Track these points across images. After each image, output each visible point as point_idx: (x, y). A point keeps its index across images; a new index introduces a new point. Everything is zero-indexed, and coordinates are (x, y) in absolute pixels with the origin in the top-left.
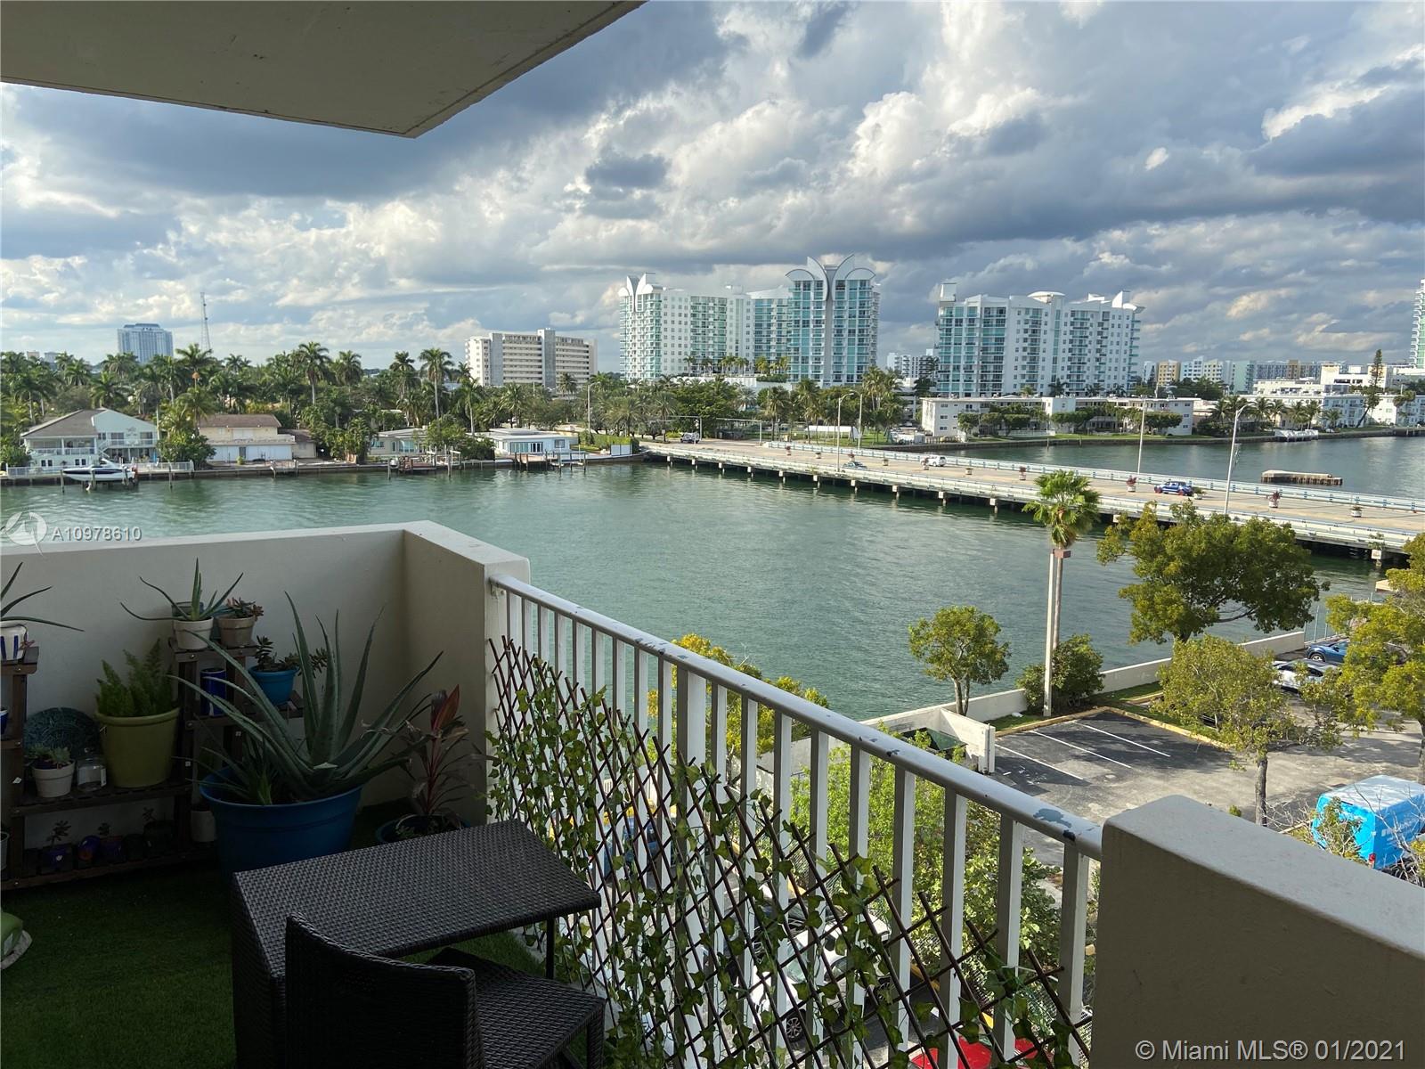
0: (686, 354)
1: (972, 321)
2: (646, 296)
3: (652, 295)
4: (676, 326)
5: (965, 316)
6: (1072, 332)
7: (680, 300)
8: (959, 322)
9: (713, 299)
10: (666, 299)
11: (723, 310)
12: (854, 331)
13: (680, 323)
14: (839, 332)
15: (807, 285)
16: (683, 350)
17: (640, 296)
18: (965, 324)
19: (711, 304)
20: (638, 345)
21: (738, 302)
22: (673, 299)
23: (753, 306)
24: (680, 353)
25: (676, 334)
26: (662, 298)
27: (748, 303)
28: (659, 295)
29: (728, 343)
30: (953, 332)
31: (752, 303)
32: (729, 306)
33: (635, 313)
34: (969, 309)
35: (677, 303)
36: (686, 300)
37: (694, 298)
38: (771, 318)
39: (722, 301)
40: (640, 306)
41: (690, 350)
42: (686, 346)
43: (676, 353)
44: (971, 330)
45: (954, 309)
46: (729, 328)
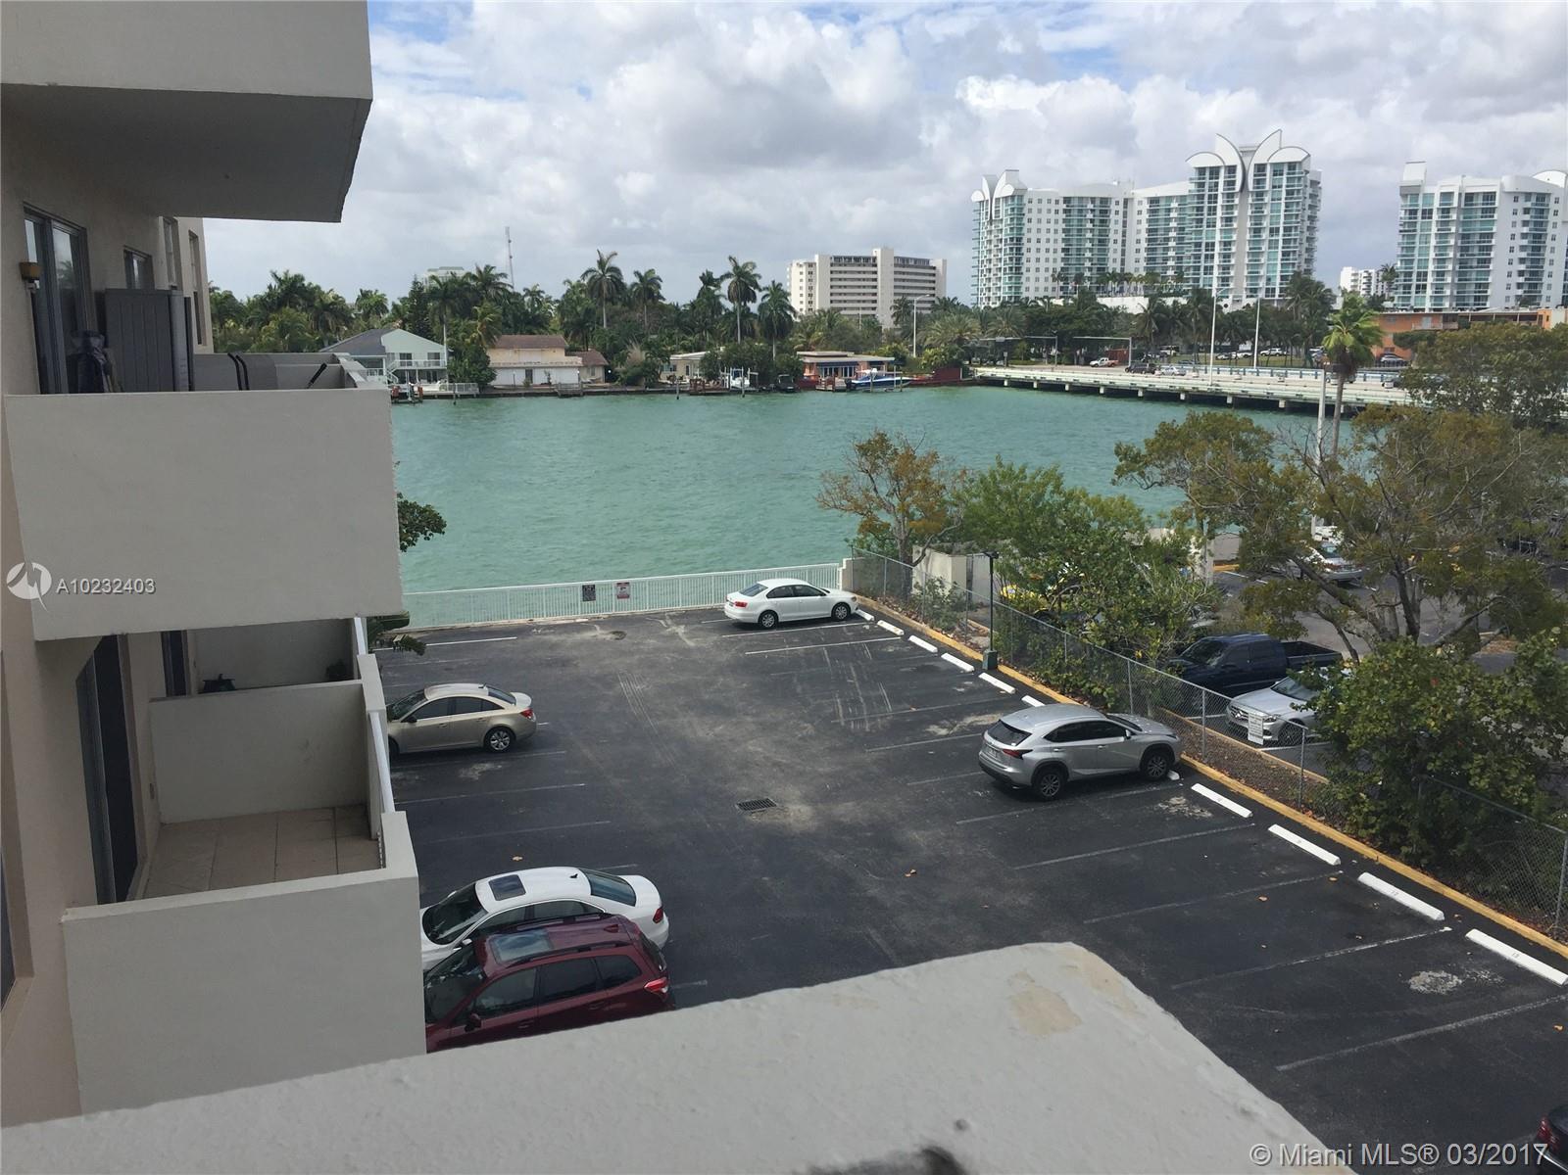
0: (1055, 270)
1: (1445, 211)
2: (1006, 198)
3: (1013, 197)
4: (1043, 236)
5: (1436, 204)
7: (1049, 201)
8: (1428, 213)
9: (1093, 200)
10: (1030, 202)
11: (1105, 212)
12: (1278, 229)
13: (1048, 231)
14: (1257, 231)
15: (1215, 171)
16: (1051, 265)
17: (998, 200)
18: (1435, 216)
19: (1090, 206)
20: (994, 262)
21: (1126, 202)
22: (1040, 201)
23: (1146, 206)
24: (1047, 270)
25: (1043, 246)
26: (1025, 201)
27: (1140, 203)
28: (1021, 197)
29: (1111, 255)
30: (1418, 227)
31: (1145, 202)
32: (1113, 207)
33: (991, 222)
34: (1443, 194)
35: (1045, 206)
36: (1057, 202)
37: (1067, 200)
38: (1170, 220)
39: (1105, 201)
40: (997, 212)
41: (1060, 265)
42: (1055, 260)
43: (1042, 270)
44: (1444, 224)
45: (1421, 196)
46: (1112, 236)
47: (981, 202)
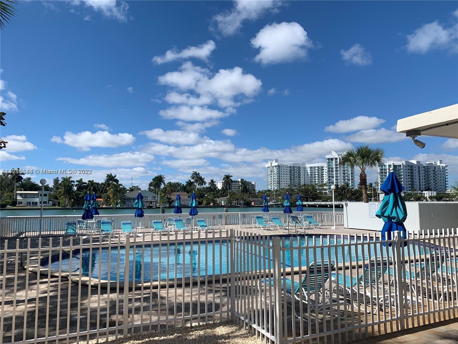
2: (275, 166)
3: (277, 166)
4: (285, 175)
6: (424, 173)
7: (286, 167)
8: (386, 170)
9: (296, 167)
10: (281, 167)
11: (299, 170)
13: (286, 174)
15: (332, 159)
17: (273, 167)
20: (273, 182)
21: (304, 168)
22: (284, 167)
23: (309, 169)
24: (286, 184)
25: (285, 178)
26: (280, 167)
27: (308, 168)
28: (279, 166)
29: (302, 181)
31: (309, 168)
32: (301, 169)
33: (271, 172)
34: (389, 165)
35: (285, 168)
36: (288, 167)
37: (290, 167)
38: (315, 172)
39: (299, 168)
40: (273, 169)
41: (289, 183)
42: (288, 181)
47: (268, 167)
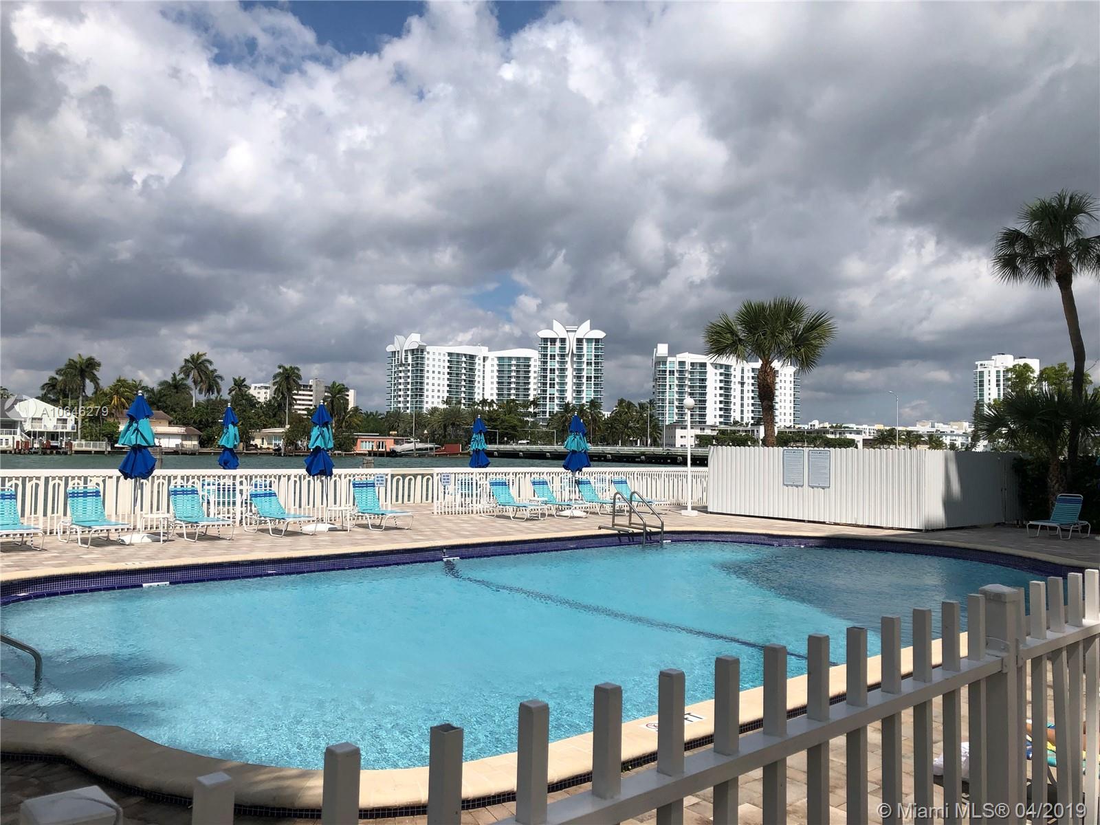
0: (443, 397)
1: (682, 372)
2: (412, 350)
3: (417, 350)
4: (436, 375)
5: (677, 367)
7: (440, 354)
8: (672, 373)
9: (465, 355)
10: (428, 354)
11: (473, 364)
12: (591, 377)
13: (439, 373)
14: (579, 378)
15: (553, 341)
16: (441, 394)
17: (406, 351)
18: (676, 375)
19: (464, 359)
21: (484, 359)
22: (434, 354)
23: (496, 362)
24: (439, 397)
25: (436, 382)
26: (425, 352)
27: (493, 360)
28: (422, 351)
29: (476, 390)
30: (667, 380)
31: (496, 359)
32: (477, 360)
33: (400, 365)
34: (679, 362)
35: (436, 357)
36: (444, 355)
37: (450, 355)
38: (511, 371)
39: (472, 357)
40: (406, 359)
41: (446, 394)
42: (443, 391)
43: (436, 397)
44: (681, 379)
45: (668, 363)
46: (477, 378)
47: (394, 353)
